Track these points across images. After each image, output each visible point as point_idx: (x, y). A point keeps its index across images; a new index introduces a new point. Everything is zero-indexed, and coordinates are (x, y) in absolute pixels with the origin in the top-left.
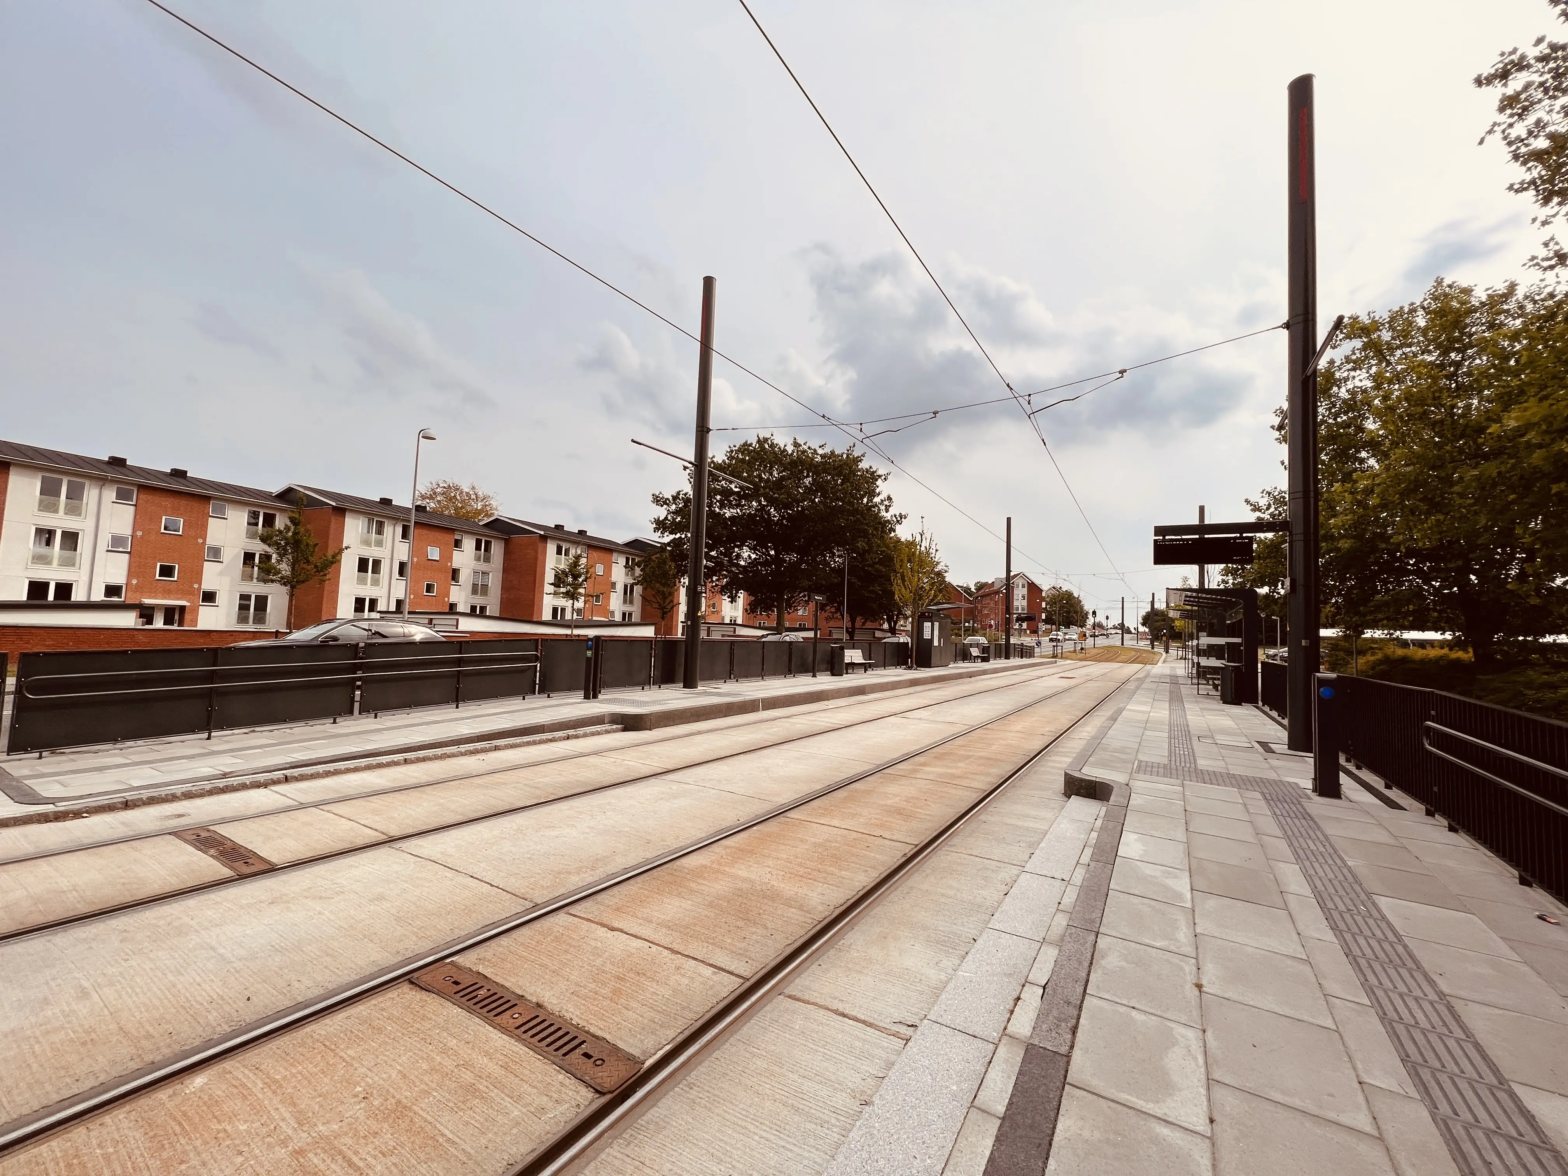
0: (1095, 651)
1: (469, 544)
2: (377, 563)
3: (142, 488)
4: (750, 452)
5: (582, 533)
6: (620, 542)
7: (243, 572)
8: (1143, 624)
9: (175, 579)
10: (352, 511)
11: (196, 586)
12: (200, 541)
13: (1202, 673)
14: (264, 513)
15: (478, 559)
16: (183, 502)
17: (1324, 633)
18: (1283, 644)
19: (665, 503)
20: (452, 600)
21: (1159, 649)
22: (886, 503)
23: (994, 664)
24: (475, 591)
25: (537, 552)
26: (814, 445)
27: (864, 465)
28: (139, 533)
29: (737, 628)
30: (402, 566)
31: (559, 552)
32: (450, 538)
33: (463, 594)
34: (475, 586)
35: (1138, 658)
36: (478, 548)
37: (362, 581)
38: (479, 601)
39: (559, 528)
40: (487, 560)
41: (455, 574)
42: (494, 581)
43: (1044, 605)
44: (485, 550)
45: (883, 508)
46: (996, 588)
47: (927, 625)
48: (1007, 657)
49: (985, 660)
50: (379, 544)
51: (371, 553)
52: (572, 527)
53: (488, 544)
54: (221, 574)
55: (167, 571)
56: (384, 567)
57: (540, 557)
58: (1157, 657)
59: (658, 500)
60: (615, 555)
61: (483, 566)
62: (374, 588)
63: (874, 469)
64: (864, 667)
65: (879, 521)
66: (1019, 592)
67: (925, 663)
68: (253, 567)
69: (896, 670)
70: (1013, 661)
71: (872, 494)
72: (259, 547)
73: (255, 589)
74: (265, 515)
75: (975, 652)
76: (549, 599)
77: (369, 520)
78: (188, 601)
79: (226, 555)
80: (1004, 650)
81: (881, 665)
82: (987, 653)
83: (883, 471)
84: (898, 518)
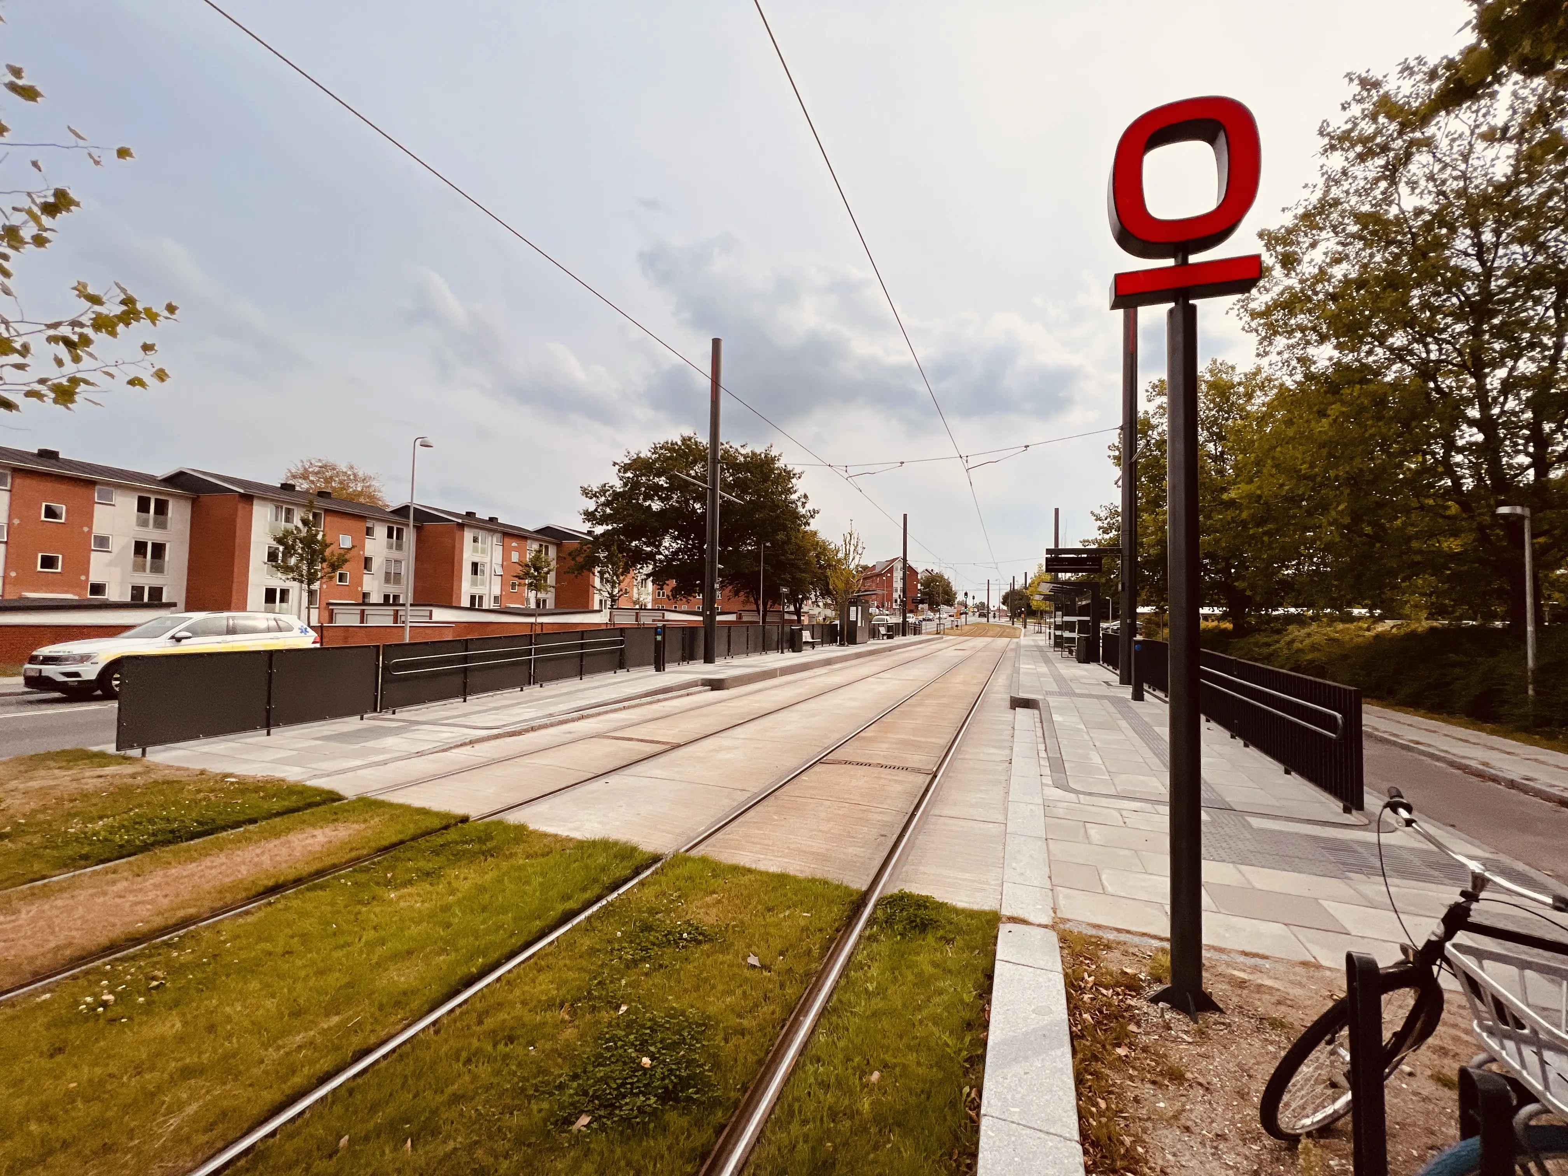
0: (967, 628)
1: (381, 531)
3: (16, 471)
4: (674, 450)
5: (492, 520)
6: (531, 529)
7: (135, 563)
8: (1003, 604)
9: (59, 570)
10: (260, 498)
11: (83, 578)
12: (86, 529)
13: (1059, 642)
14: (157, 500)
15: (390, 547)
16: (63, 488)
17: (1140, 610)
18: (1115, 618)
19: (595, 495)
20: (366, 589)
21: (1018, 625)
22: (804, 501)
23: (898, 640)
24: (387, 580)
25: (454, 540)
26: (736, 445)
27: (779, 464)
28: (16, 522)
29: (666, 613)
31: (475, 540)
32: (362, 526)
33: (376, 583)
34: (388, 574)
35: (1002, 633)
36: (390, 536)
38: (392, 590)
39: (470, 515)
40: (399, 547)
41: (367, 562)
42: (407, 569)
43: (919, 586)
44: (397, 538)
45: (799, 504)
46: (877, 571)
47: (853, 609)
48: (904, 635)
49: (890, 637)
51: (281, 542)
52: (483, 514)
53: (399, 531)
54: (110, 564)
55: (49, 562)
57: (457, 545)
58: (1018, 631)
59: (586, 493)
60: (529, 542)
61: (395, 554)
62: (284, 578)
63: (789, 468)
64: (813, 645)
65: (795, 516)
66: (898, 575)
67: (852, 641)
68: (145, 557)
69: (834, 647)
70: (911, 638)
71: (789, 491)
72: (151, 535)
73: (148, 580)
74: (157, 501)
75: (883, 630)
76: (467, 588)
77: (277, 507)
78: (75, 594)
79: (115, 545)
80: (903, 629)
81: (822, 643)
82: (893, 631)
83: (797, 470)
84: (814, 513)
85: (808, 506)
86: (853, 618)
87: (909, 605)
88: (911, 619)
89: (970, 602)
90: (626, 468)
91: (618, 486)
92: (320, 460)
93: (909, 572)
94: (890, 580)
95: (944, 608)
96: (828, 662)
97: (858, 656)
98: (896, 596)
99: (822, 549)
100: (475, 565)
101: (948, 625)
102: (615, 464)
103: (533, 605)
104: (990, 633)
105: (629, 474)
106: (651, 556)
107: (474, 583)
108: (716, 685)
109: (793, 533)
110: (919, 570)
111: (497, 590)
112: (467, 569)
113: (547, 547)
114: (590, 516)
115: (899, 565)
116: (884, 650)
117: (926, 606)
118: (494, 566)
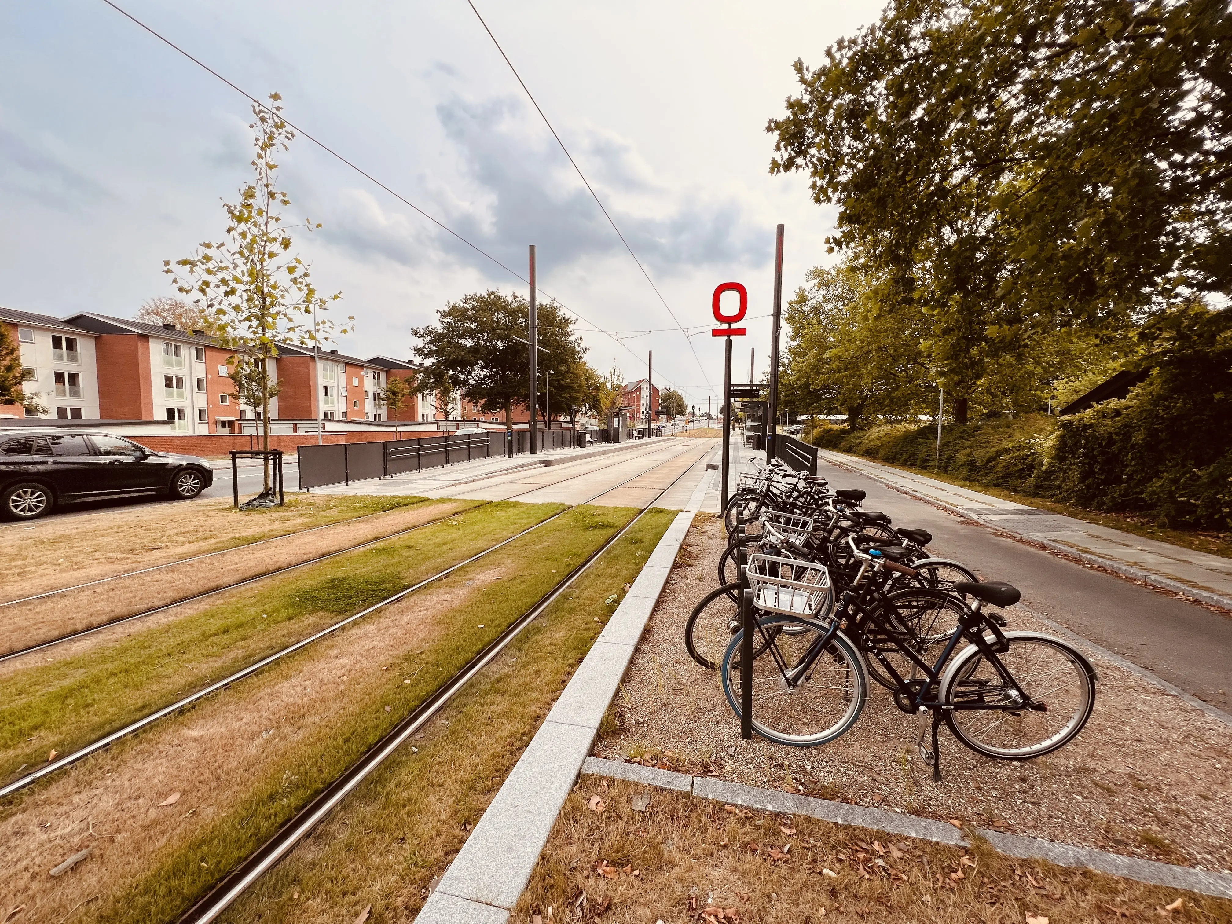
0: (694, 431)
2: (179, 380)
4: (482, 302)
5: (333, 352)
6: (364, 359)
7: (57, 389)
8: (721, 413)
10: (153, 337)
14: (65, 338)
19: (422, 336)
20: (242, 408)
22: (579, 341)
23: (646, 440)
25: (308, 368)
27: (560, 313)
30: (199, 381)
37: (171, 395)
39: (316, 348)
43: (660, 401)
45: (576, 343)
46: (628, 389)
47: (616, 419)
48: (649, 436)
49: (640, 438)
50: (179, 364)
51: (174, 372)
54: (38, 390)
56: (186, 382)
57: (312, 373)
59: (415, 333)
62: (179, 400)
63: (567, 316)
64: (591, 443)
65: (573, 352)
66: (645, 392)
67: (616, 440)
68: (64, 384)
69: (604, 444)
70: (653, 438)
71: (569, 334)
72: (67, 368)
73: (69, 403)
74: (67, 340)
75: (635, 434)
76: (322, 406)
77: (167, 345)
78: (15, 414)
79: (39, 374)
80: (648, 433)
81: (597, 442)
82: (641, 434)
83: (573, 318)
84: (585, 350)
85: (582, 346)
86: (616, 425)
87: (653, 415)
88: (654, 425)
89: (697, 412)
90: (445, 314)
91: (439, 328)
92: (171, 299)
93: (653, 390)
94: (639, 397)
95: (678, 417)
96: (604, 453)
97: (621, 449)
98: (643, 408)
99: (590, 375)
100: (326, 389)
101: (680, 430)
102: (437, 311)
103: (371, 419)
104: (710, 435)
105: (448, 320)
106: (464, 382)
107: (326, 402)
108: (547, 463)
109: (572, 365)
110: (660, 389)
111: (343, 408)
112: (321, 391)
113: (378, 373)
114: (418, 351)
115: (645, 385)
116: (637, 446)
117: (665, 416)
118: (340, 389)
